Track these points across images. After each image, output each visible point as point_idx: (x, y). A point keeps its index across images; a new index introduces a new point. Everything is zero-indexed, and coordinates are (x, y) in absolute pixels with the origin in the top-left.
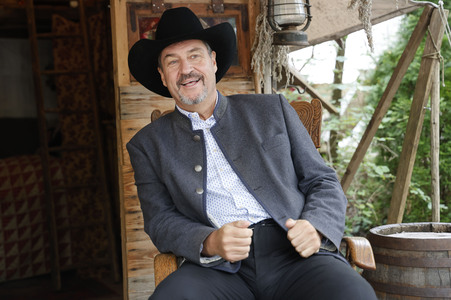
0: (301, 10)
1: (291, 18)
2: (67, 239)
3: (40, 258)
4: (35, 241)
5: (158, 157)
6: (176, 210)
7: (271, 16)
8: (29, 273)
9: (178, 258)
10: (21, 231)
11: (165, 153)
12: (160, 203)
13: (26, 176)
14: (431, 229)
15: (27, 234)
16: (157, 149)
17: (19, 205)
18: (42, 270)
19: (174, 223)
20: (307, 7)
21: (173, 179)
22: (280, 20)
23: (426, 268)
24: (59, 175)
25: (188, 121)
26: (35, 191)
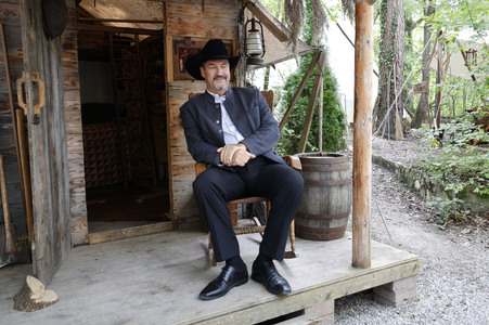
0: (261, 47)
1: (255, 51)
2: (129, 166)
3: (115, 174)
4: (112, 166)
5: (198, 115)
6: (206, 141)
7: (245, 49)
8: (110, 182)
9: (207, 164)
10: (105, 161)
11: (201, 112)
12: (198, 138)
13: (108, 132)
14: (320, 155)
15: (108, 162)
16: (196, 111)
17: (104, 147)
18: (116, 181)
19: (205, 147)
20: (263, 46)
21: (207, 124)
22: (250, 52)
23: (320, 172)
24: (124, 132)
25: (213, 98)
26: (112, 140)
